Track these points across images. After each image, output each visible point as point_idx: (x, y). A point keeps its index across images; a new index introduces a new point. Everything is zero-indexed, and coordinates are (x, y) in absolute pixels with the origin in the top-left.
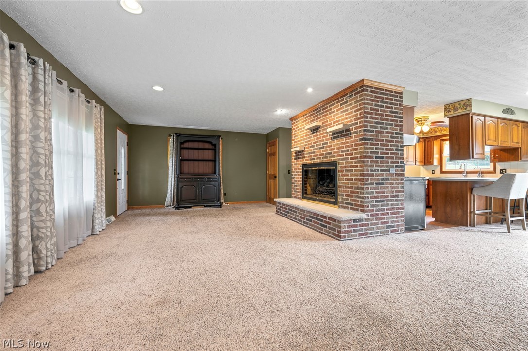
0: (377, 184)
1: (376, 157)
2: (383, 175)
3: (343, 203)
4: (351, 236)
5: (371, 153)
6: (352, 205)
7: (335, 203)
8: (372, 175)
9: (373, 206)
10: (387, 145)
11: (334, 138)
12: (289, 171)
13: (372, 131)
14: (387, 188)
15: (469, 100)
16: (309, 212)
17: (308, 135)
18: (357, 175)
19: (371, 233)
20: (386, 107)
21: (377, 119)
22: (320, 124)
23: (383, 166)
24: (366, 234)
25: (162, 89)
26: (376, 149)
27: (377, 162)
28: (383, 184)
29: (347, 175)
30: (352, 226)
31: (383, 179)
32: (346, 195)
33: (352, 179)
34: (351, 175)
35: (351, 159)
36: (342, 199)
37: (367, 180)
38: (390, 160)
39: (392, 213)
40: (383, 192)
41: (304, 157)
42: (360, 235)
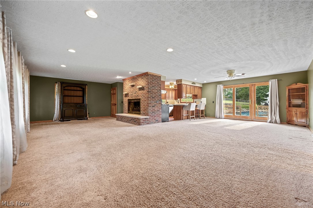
0: (152, 107)
1: (152, 98)
2: (154, 104)
3: (142, 113)
4: (144, 124)
5: (150, 96)
6: (145, 114)
7: (140, 114)
8: (151, 104)
9: (151, 114)
10: (156, 94)
11: (139, 90)
12: (122, 102)
13: (151, 89)
14: (156, 108)
15: (181, 79)
16: (130, 117)
17: (130, 88)
18: (146, 104)
19: (151, 123)
20: (156, 81)
21: (153, 85)
22: (134, 84)
23: (154, 101)
24: (149, 123)
25: (65, 66)
26: (152, 95)
27: (152, 99)
28: (154, 106)
29: (143, 104)
30: (144, 121)
31: (154, 105)
32: (143, 111)
33: (145, 105)
34: (145, 104)
35: (145, 98)
36: (142, 112)
37: (149, 105)
38: (157, 99)
39: (158, 116)
40: (155, 109)
41: (128, 96)
42: (147, 123)
